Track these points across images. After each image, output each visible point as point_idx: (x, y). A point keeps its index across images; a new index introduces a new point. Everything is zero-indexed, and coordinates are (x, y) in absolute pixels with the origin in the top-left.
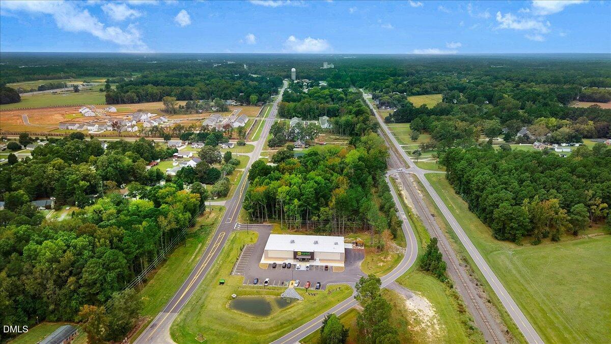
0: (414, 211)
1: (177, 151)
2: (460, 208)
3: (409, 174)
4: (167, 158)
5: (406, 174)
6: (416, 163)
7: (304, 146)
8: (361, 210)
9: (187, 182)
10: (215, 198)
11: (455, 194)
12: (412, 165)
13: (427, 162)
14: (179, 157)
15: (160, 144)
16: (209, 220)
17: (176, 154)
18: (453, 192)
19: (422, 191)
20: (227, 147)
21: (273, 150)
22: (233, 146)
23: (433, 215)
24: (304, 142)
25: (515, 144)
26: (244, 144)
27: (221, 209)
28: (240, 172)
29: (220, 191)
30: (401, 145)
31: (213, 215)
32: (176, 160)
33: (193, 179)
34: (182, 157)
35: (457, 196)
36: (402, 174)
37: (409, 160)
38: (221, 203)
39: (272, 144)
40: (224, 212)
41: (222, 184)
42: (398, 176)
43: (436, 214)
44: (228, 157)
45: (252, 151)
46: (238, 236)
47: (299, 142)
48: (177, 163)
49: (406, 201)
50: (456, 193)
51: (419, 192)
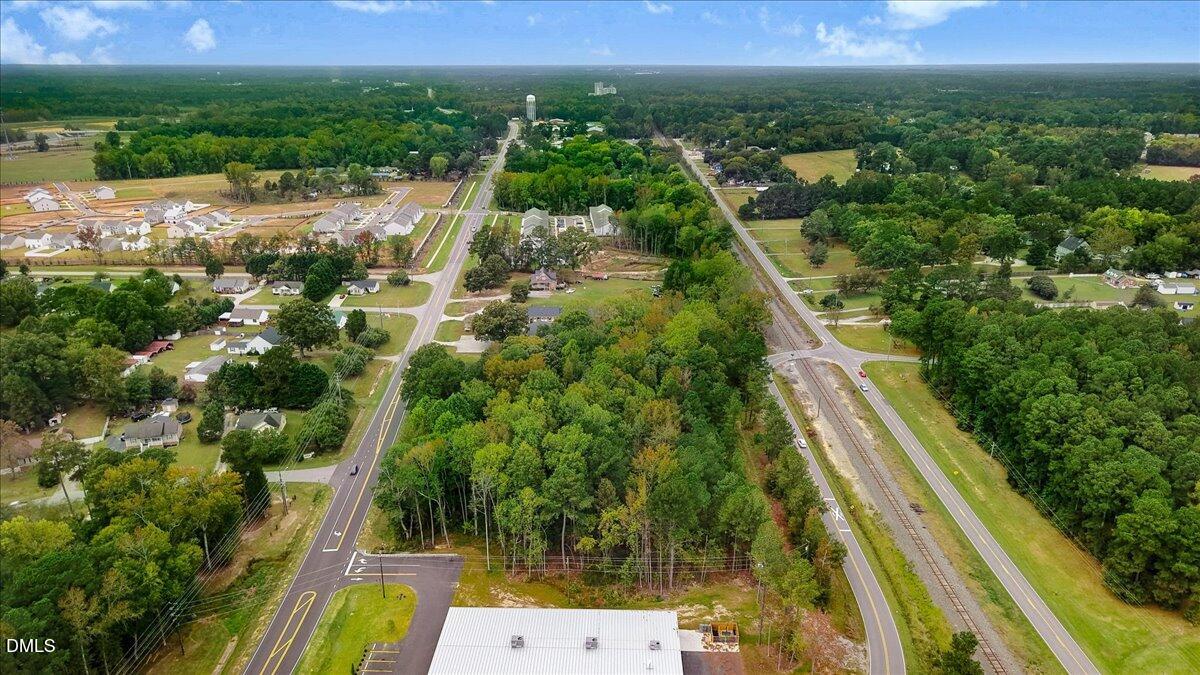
0: (858, 489)
1: (229, 306)
2: (985, 480)
3: (824, 364)
4: (198, 329)
5: (817, 364)
6: (832, 329)
7: (554, 285)
8: (723, 517)
9: (236, 403)
10: (308, 456)
11: (957, 431)
12: (825, 338)
13: (859, 328)
14: (233, 325)
15: (194, 285)
16: (278, 536)
17: (226, 315)
18: (950, 423)
19: (868, 421)
20: (362, 291)
21: (478, 296)
22: (377, 287)
23: (917, 509)
24: (554, 275)
25: (1058, 273)
26: (407, 283)
27: (318, 497)
28: (387, 364)
29: (319, 435)
30: (786, 279)
31: (293, 518)
32: (223, 334)
33: (252, 396)
34: (242, 324)
35: (964, 437)
36: (805, 365)
37: (816, 320)
38: (319, 474)
39: (474, 282)
40: (327, 506)
41: (328, 413)
42: (796, 372)
43: (923, 503)
44: (357, 322)
45: (423, 302)
46: (353, 605)
47: (541, 276)
48: (224, 344)
49: (833, 458)
50: (960, 426)
51: (861, 423)
